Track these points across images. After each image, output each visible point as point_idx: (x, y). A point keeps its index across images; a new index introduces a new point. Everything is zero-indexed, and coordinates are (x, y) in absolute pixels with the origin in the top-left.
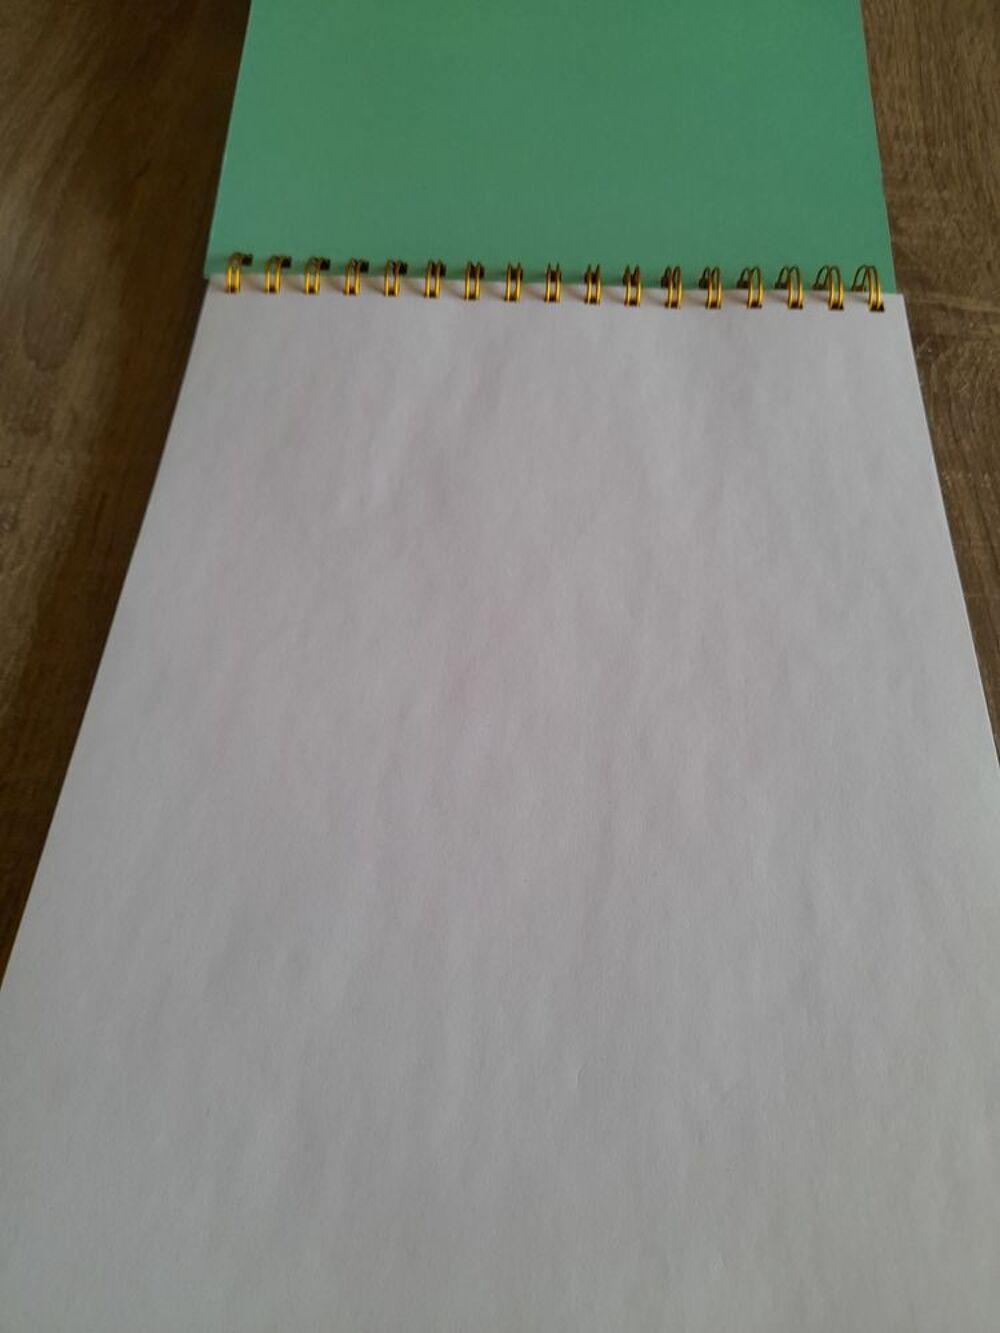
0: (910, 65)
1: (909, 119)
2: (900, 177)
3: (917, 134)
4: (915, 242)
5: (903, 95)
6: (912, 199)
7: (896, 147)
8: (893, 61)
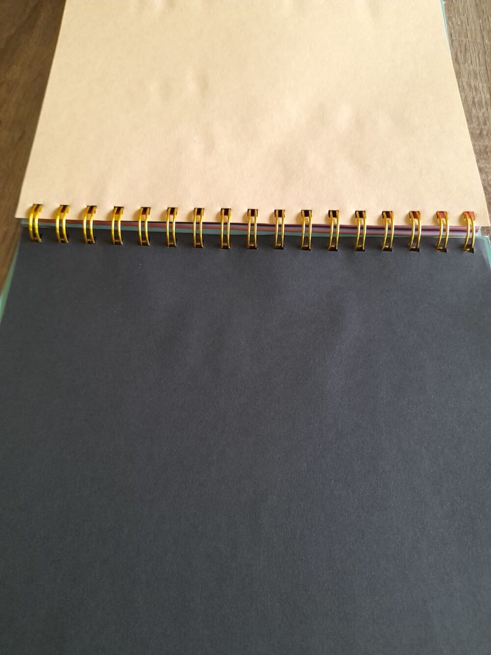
0: (479, 58)
1: (480, 93)
3: (486, 102)
5: (476, 77)
7: (474, 111)
8: (468, 55)
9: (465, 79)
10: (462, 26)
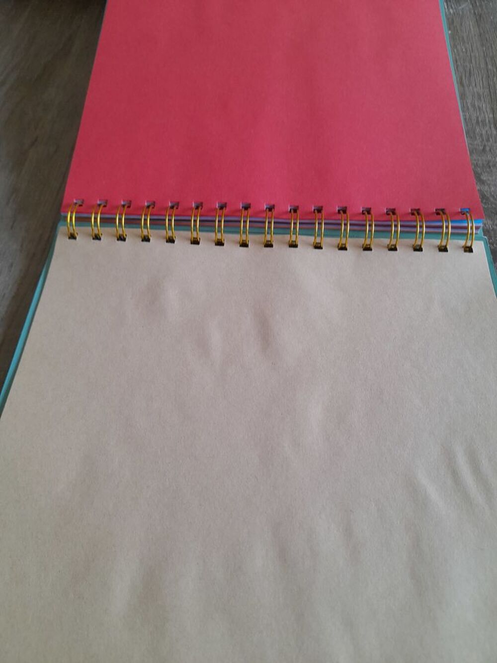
0: (483, 81)
2: (481, 148)
3: (489, 122)
4: (493, 189)
5: (480, 98)
6: (489, 162)
8: (472, 79)
9: (469, 101)
10: (466, 53)
